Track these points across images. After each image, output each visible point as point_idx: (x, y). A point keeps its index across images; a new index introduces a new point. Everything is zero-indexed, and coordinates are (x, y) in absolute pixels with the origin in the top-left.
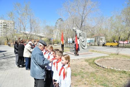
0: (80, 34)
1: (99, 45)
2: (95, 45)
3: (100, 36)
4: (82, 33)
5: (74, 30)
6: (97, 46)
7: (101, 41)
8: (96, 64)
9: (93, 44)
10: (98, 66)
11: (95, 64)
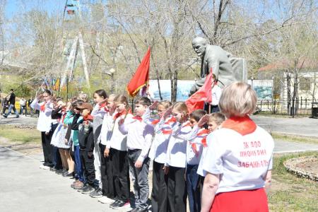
0: (221, 63)
1: (293, 112)
2: (274, 113)
3: (301, 69)
4: (230, 59)
5: (198, 47)
6: (283, 114)
7: (302, 95)
8: (292, 172)
9: (264, 108)
10: (299, 176)
11: (288, 171)
